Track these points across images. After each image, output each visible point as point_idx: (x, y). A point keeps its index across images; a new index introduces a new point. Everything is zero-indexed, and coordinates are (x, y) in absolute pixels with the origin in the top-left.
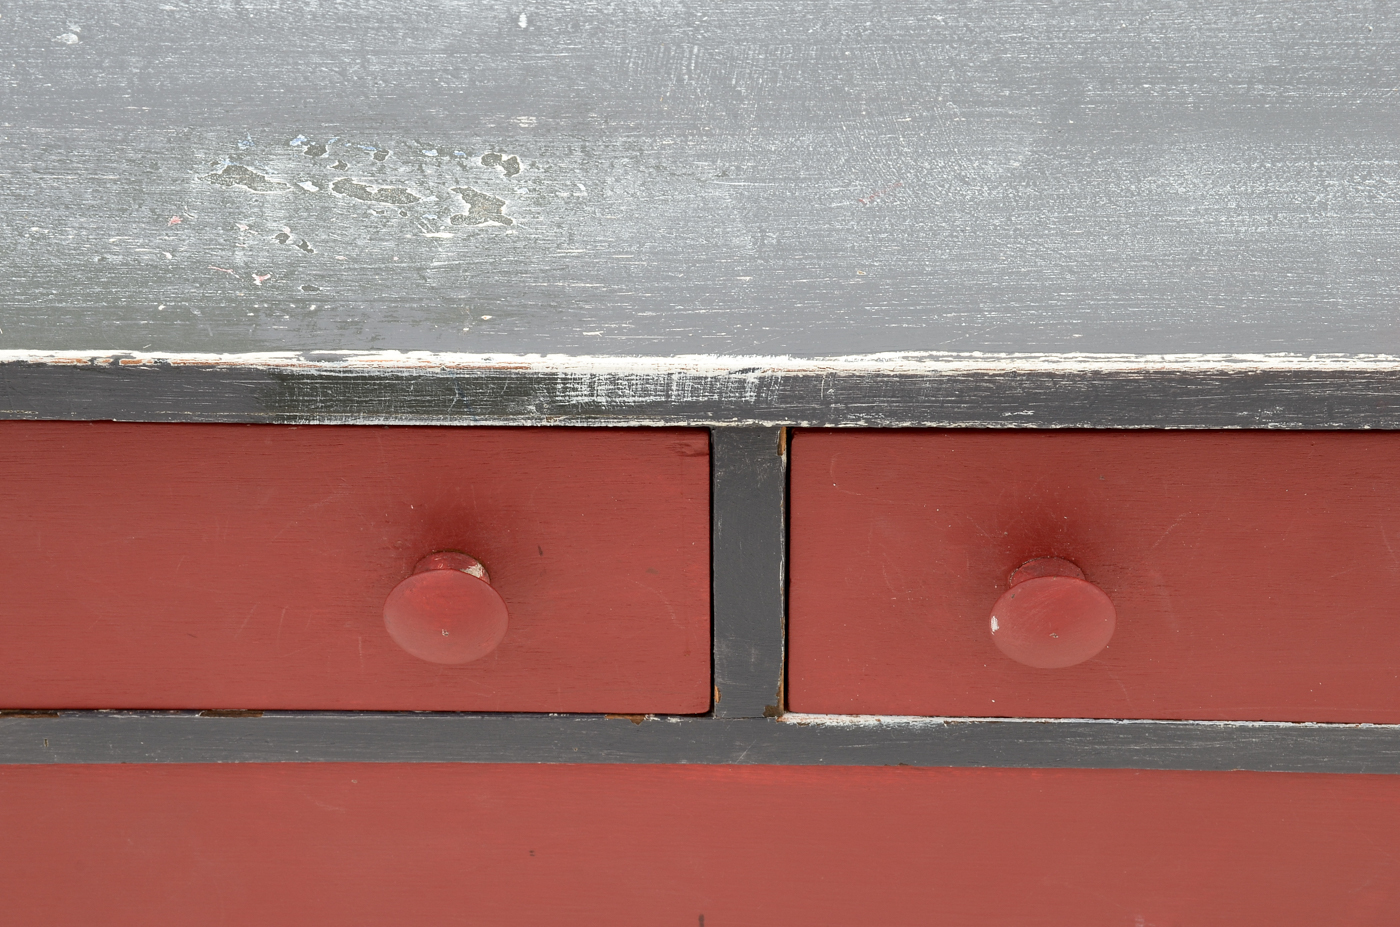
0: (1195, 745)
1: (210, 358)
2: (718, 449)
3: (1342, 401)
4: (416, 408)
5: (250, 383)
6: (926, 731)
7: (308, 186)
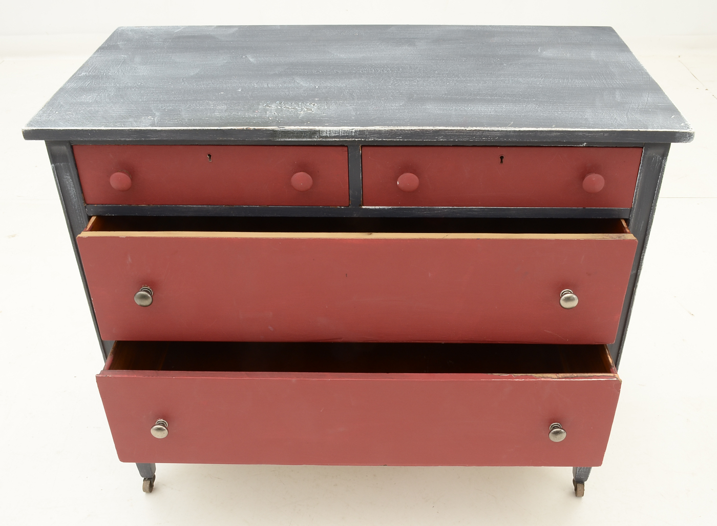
1: (262, 128)
2: (349, 150)
3: (453, 135)
4: (297, 137)
5: (269, 132)
7: (279, 107)
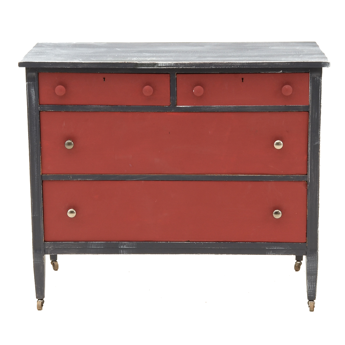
0: (212, 108)
1: (131, 62)
2: (171, 75)
4: (147, 67)
5: (134, 64)
6: (189, 107)
